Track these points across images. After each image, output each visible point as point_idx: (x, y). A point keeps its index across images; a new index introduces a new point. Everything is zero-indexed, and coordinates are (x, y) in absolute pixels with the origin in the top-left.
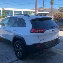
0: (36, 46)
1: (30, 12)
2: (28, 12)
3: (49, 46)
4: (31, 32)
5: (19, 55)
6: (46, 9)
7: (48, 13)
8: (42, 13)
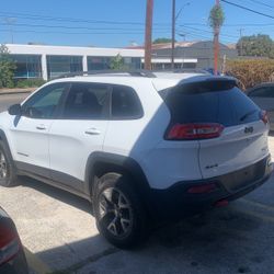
0: (190, 191)
1: (115, 58)
2: (108, 58)
3: (236, 189)
4: (166, 137)
5: (119, 233)
6: (186, 45)
7: (195, 61)
8: (169, 61)
